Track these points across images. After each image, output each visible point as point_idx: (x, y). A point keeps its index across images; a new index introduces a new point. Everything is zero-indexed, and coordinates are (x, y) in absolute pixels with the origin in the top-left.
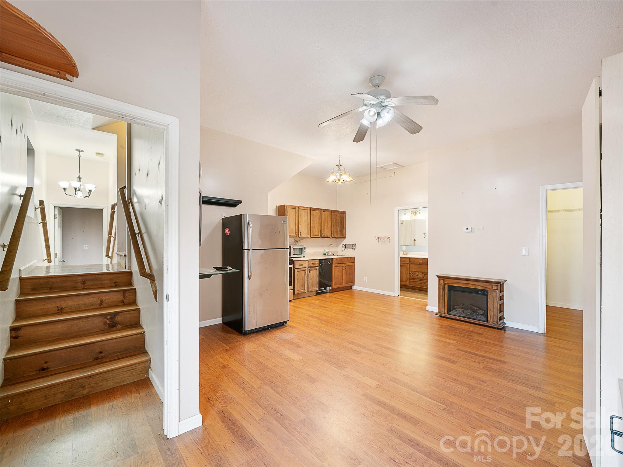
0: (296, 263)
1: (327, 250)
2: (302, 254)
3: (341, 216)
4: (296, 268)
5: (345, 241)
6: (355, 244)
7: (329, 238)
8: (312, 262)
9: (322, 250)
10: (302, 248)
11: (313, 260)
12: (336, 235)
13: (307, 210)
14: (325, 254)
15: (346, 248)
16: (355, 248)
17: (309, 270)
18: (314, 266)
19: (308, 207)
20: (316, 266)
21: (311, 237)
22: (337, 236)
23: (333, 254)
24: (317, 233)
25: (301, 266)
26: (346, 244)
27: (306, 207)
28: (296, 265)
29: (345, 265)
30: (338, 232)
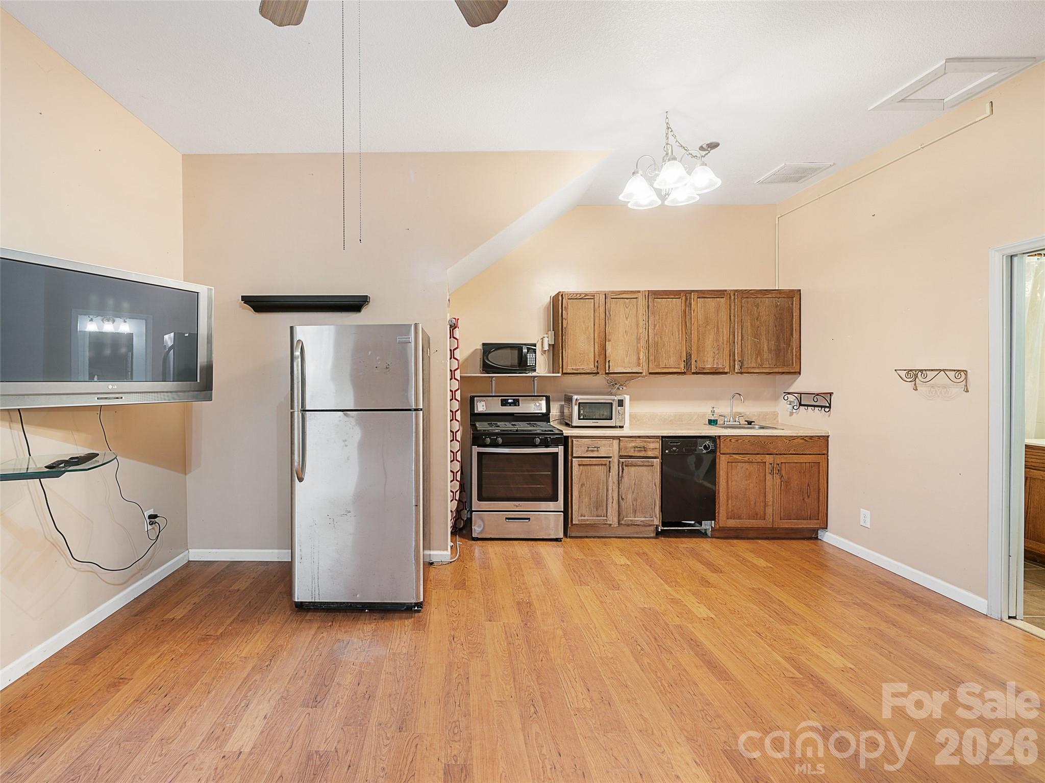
0: (574, 442)
1: (724, 409)
2: (611, 419)
3: (777, 306)
4: (574, 455)
5: (801, 384)
6: (831, 394)
7: (726, 373)
8: (633, 444)
9: (704, 409)
10: (612, 403)
11: (639, 437)
12: (754, 365)
13: (636, 298)
14: (712, 422)
15: (800, 405)
16: (830, 407)
17: (622, 466)
18: (642, 454)
19: (639, 292)
20: (650, 454)
21: (650, 373)
22: (761, 366)
23: (750, 423)
24: (673, 361)
25: (592, 451)
26: (801, 394)
27: (632, 292)
28: (574, 448)
29: (780, 459)
30: (766, 355)
